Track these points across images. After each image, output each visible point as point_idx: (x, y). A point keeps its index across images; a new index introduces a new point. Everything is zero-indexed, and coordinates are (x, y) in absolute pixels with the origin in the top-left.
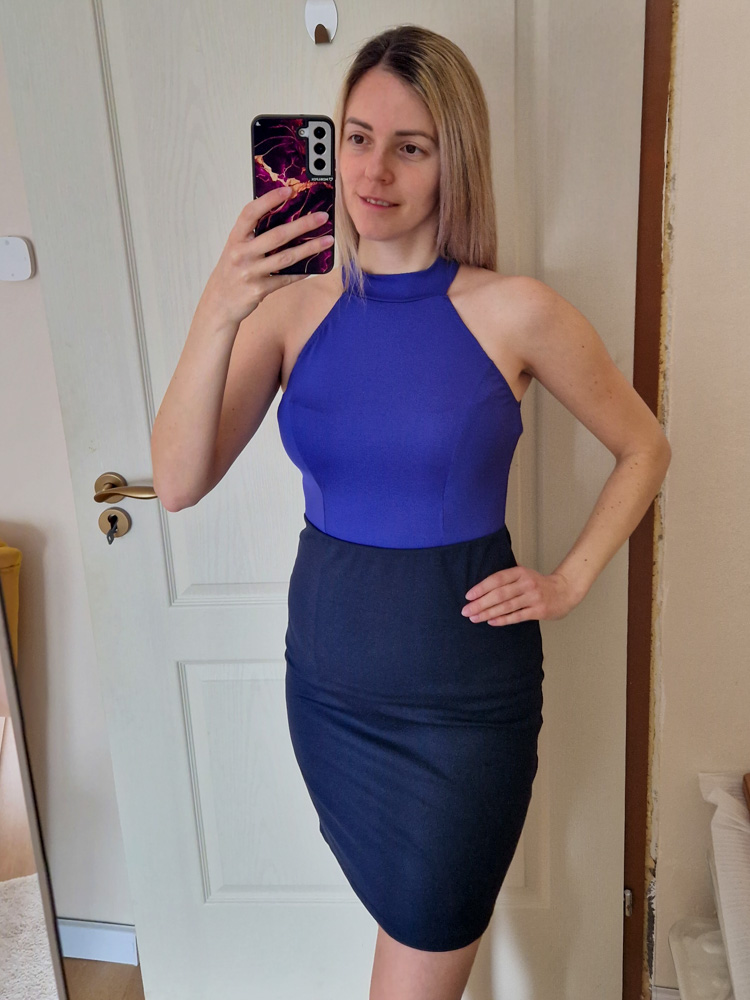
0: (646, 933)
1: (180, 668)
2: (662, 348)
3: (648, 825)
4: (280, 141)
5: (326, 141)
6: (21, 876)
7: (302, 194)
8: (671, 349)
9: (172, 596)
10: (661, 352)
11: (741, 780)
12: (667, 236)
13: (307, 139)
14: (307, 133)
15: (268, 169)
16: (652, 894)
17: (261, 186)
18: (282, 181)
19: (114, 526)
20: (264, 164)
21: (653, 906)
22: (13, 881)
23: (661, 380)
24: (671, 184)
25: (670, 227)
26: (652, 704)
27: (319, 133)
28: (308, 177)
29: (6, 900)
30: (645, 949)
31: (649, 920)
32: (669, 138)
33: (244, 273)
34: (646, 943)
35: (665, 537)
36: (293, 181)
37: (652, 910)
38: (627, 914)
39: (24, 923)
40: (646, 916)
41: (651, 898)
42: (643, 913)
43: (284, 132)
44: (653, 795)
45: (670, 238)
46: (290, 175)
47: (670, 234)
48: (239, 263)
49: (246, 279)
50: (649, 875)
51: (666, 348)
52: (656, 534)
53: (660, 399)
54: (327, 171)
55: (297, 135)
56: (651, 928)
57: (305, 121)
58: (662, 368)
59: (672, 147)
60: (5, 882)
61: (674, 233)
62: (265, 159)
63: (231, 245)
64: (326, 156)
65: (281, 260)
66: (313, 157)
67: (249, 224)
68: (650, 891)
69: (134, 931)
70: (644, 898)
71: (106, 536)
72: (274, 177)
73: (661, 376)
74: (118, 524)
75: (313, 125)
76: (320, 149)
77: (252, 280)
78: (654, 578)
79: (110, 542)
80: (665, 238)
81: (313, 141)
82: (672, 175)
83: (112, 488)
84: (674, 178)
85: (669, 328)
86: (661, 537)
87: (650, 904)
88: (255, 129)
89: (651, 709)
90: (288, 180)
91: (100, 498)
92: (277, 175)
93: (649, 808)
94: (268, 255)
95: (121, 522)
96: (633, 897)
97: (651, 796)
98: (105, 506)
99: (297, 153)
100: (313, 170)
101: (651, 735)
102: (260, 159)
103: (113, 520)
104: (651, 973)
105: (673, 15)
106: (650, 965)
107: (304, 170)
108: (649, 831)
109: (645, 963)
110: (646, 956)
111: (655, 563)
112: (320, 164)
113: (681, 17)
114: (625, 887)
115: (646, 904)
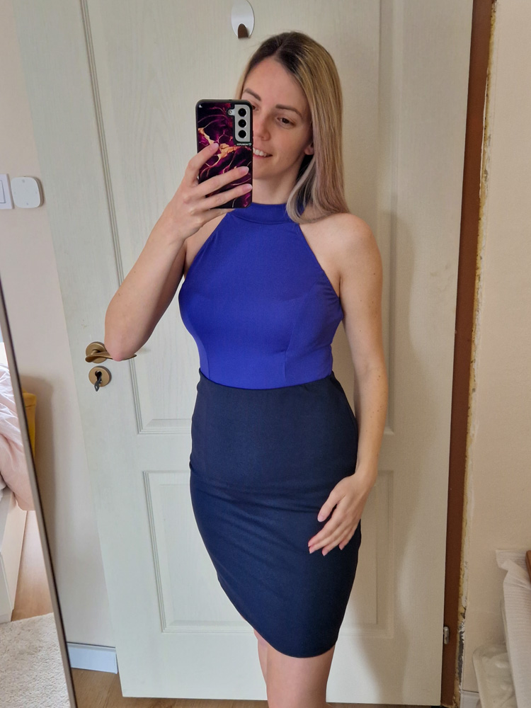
0: (457, 654)
1: (145, 475)
2: (478, 258)
3: (461, 584)
4: (215, 118)
5: (247, 118)
6: (39, 615)
7: (231, 155)
8: (483, 259)
9: (139, 427)
10: (477, 262)
11: (524, 555)
12: (484, 179)
13: (233, 117)
14: (234, 112)
15: (207, 137)
16: (462, 630)
19: (100, 379)
20: (205, 134)
21: (463, 638)
22: (34, 618)
23: (477, 281)
24: (487, 142)
25: (486, 172)
26: (465, 503)
27: (242, 112)
28: (234, 142)
29: (29, 630)
30: (457, 666)
31: (460, 646)
32: (487, 108)
33: (191, 209)
34: (457, 661)
35: (477, 390)
36: (224, 145)
37: (462, 640)
38: (445, 643)
39: (41, 645)
40: (458, 644)
41: (461, 633)
42: (456, 642)
43: (218, 112)
44: (465, 564)
45: (485, 181)
46: (222, 141)
47: (486, 177)
48: (189, 202)
49: (193, 213)
50: (460, 617)
51: (481, 258)
52: (471, 388)
53: (476, 294)
54: (247, 138)
55: (227, 115)
56: (461, 652)
57: (232, 104)
58: (478, 272)
59: (489, 115)
60: (28, 619)
62: (205, 131)
63: (183, 188)
64: (247, 129)
65: (217, 200)
66: (238, 129)
67: (193, 174)
68: (461, 627)
69: (115, 651)
70: (457, 633)
71: (94, 386)
73: (477, 278)
74: (102, 377)
75: (238, 107)
76: (242, 123)
77: (197, 213)
78: (469, 418)
79: (97, 390)
80: (482, 180)
81: (238, 118)
82: (488, 135)
83: (97, 353)
84: (490, 137)
85: (483, 245)
86: (474, 390)
87: (461, 637)
88: (198, 110)
89: (464, 507)
91: (90, 359)
93: (462, 573)
94: (207, 196)
95: (104, 376)
96: (450, 632)
97: (463, 565)
98: (93, 365)
99: (227, 127)
100: (238, 138)
101: (464, 524)
102: (201, 130)
103: (99, 375)
104: (460, 681)
105: (492, 19)
106: (460, 677)
107: (232, 138)
108: (461, 588)
109: (457, 675)
110: (457, 671)
111: (469, 408)
112: (242, 134)
113: (497, 20)
114: (444, 626)
115: (458, 636)
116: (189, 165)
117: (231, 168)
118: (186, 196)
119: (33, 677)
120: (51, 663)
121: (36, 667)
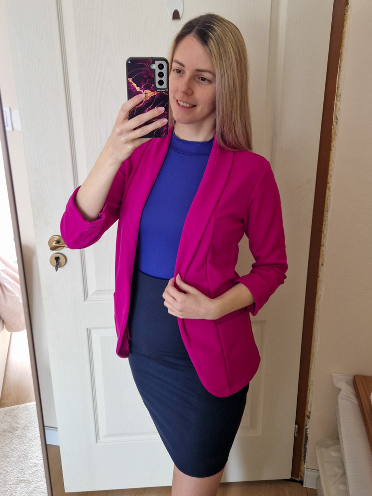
0: (303, 444)
1: (89, 332)
2: (329, 176)
3: (308, 396)
4: (141, 71)
5: (164, 71)
6: (17, 405)
7: (152, 98)
8: (333, 177)
9: (86, 296)
10: (328, 178)
11: (352, 378)
12: (335, 123)
13: (154, 70)
14: (155, 66)
15: (135, 85)
16: (307, 427)
17: (131, 93)
18: (142, 91)
19: (58, 262)
20: (133, 83)
21: (308, 432)
22: (13, 407)
23: (327, 191)
24: (338, 98)
25: (337, 118)
26: (313, 341)
27: (161, 67)
28: (155, 89)
29: (10, 415)
30: (303, 451)
31: (305, 439)
32: (339, 75)
33: (123, 139)
34: (303, 448)
35: (324, 264)
36: (148, 91)
37: (307, 434)
39: (18, 426)
40: (304, 437)
41: (307, 429)
42: (303, 435)
43: (143, 66)
44: (311, 383)
45: (336, 124)
46: (146, 88)
47: (337, 122)
48: (121, 134)
49: (124, 142)
50: (306, 418)
51: (331, 176)
52: (320, 263)
53: (326, 200)
54: (164, 86)
55: (150, 68)
56: (306, 442)
57: (153, 60)
58: (328, 185)
59: (340, 80)
60: (10, 407)
61: (338, 121)
62: (133, 80)
63: (117, 125)
64: (164, 79)
65: (141, 132)
66: (158, 79)
67: (124, 114)
68: (306, 425)
70: (303, 428)
72: (138, 89)
73: (328, 189)
74: (60, 261)
75: (158, 63)
76: (161, 75)
77: (127, 142)
78: (318, 284)
80: (334, 123)
81: (158, 71)
82: (339, 94)
84: (340, 95)
85: (333, 167)
86: (322, 265)
87: (306, 431)
88: (128, 65)
89: (312, 343)
90: (145, 91)
91: (53, 249)
92: (139, 88)
93: (309, 388)
94: (135, 129)
95: (62, 260)
96: (299, 428)
97: (310, 383)
98: (54, 252)
99: (149, 77)
100: (158, 86)
101: (312, 355)
102: (130, 80)
103: (57, 259)
104: (305, 462)
105: (345, 16)
106: (305, 459)
107: (153, 86)
108: (307, 399)
109: (303, 458)
110: (303, 455)
111: (319, 277)
112: (161, 83)
113: (348, 17)
114: (296, 424)
115: (304, 431)
116: (122, 108)
117: (153, 108)
118: (118, 130)
119: (12, 448)
120: (24, 439)
121: (14, 441)
